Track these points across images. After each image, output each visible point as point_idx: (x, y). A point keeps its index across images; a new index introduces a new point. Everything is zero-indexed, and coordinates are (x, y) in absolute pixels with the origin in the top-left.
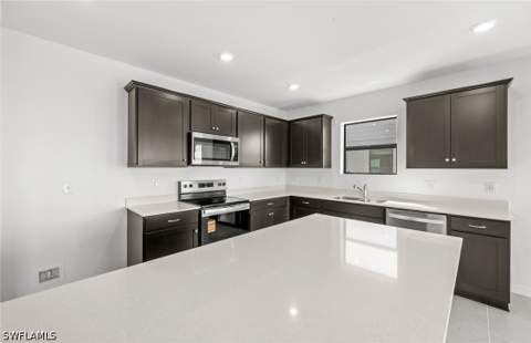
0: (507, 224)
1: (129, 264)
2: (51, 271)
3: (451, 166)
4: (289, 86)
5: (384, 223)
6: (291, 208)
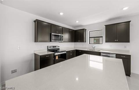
0: (130, 56)
1: (35, 70)
2: (14, 70)
3: (116, 42)
4: (76, 21)
5: (100, 56)
6: (76, 52)
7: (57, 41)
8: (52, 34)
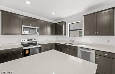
4: (52, 13)
6: (55, 46)
7: (33, 34)
8: (23, 26)
